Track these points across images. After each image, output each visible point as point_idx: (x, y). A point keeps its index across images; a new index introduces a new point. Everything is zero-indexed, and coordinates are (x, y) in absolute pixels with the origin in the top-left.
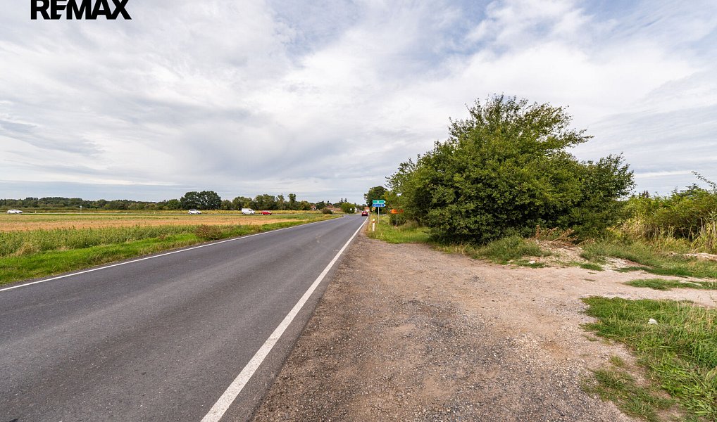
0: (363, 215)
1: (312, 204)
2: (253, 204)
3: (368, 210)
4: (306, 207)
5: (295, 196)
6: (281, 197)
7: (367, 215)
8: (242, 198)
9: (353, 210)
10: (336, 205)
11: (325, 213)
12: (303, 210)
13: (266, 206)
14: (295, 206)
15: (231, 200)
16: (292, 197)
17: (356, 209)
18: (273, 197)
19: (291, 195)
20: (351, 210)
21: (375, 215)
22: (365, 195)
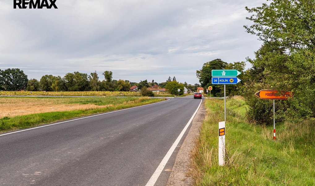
0: (195, 97)
1: (133, 84)
2: (61, 84)
3: (201, 91)
4: (125, 87)
5: (111, 74)
6: (95, 75)
7: (200, 98)
8: (50, 76)
9: (182, 91)
10: (162, 85)
11: (144, 95)
12: (121, 90)
13: (76, 86)
14: (111, 86)
15: (39, 80)
16: (108, 75)
17: (186, 90)
18: (85, 75)
19: (106, 72)
20: (179, 90)
21: (211, 98)
22: (198, 72)
